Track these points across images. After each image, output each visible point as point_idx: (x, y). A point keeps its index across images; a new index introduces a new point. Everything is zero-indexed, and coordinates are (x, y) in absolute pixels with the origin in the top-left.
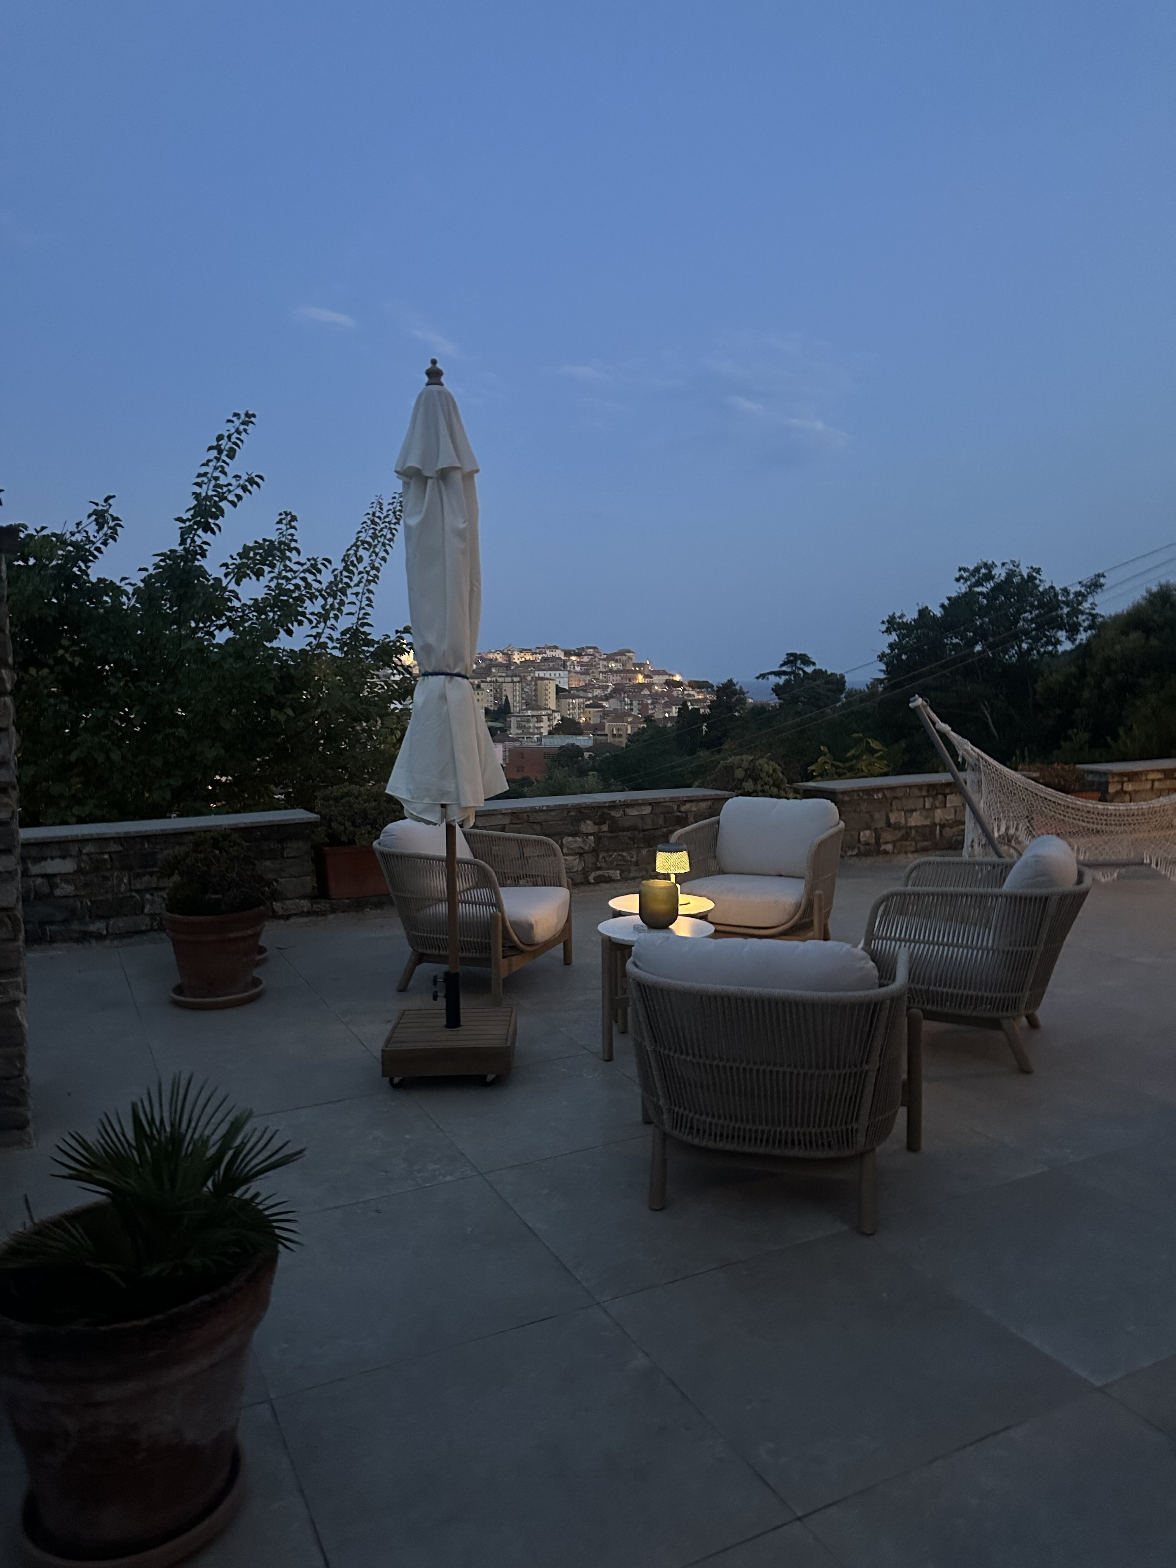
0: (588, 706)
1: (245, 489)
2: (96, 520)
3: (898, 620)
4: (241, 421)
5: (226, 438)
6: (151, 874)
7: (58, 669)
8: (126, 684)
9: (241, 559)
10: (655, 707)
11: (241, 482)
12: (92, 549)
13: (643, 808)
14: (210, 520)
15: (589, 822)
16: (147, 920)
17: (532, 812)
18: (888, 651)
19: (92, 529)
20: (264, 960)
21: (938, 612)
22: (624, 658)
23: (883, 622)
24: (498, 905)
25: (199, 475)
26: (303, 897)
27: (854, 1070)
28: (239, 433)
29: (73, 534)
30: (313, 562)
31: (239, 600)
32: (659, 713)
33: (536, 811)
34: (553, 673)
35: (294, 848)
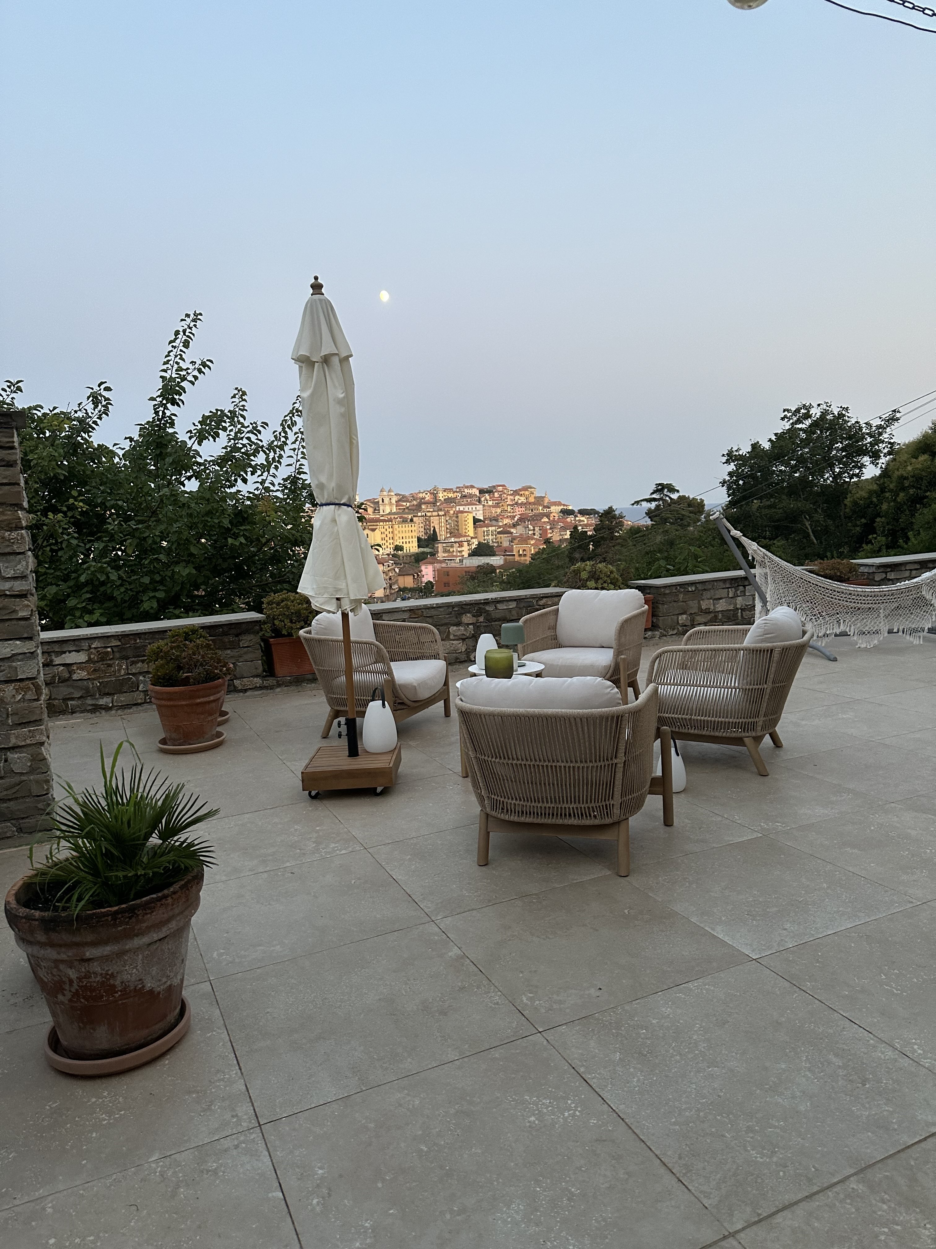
0: (499, 533)
1: (200, 371)
2: (92, 400)
3: (735, 453)
4: (191, 318)
5: (182, 333)
6: (143, 661)
7: (70, 514)
8: (119, 524)
9: (201, 425)
10: (553, 532)
11: (197, 366)
12: (90, 423)
13: (510, 603)
14: (175, 396)
15: (469, 615)
16: (142, 695)
17: (425, 609)
18: (728, 478)
19: (90, 407)
20: (226, 721)
21: (767, 446)
22: (527, 493)
23: (723, 455)
24: (389, 672)
25: (165, 363)
26: (257, 676)
27: (606, 763)
28: (190, 328)
29: (76, 412)
30: (254, 425)
31: (201, 457)
32: (555, 537)
33: (428, 608)
34: (470, 507)
35: (247, 640)
